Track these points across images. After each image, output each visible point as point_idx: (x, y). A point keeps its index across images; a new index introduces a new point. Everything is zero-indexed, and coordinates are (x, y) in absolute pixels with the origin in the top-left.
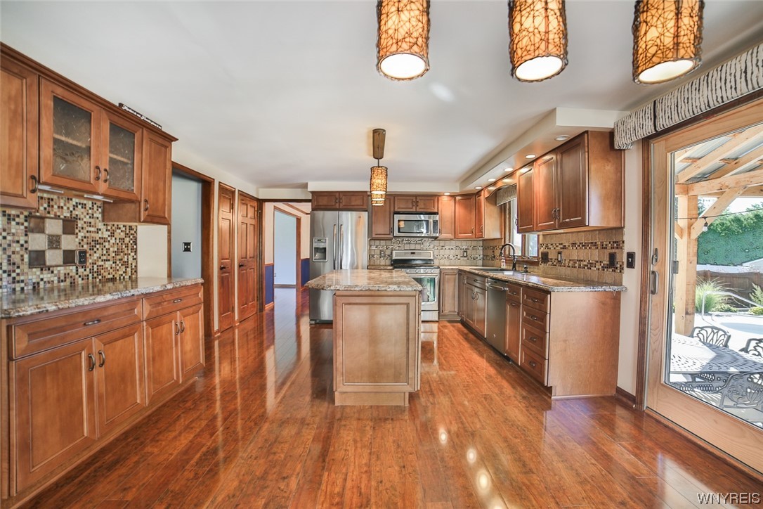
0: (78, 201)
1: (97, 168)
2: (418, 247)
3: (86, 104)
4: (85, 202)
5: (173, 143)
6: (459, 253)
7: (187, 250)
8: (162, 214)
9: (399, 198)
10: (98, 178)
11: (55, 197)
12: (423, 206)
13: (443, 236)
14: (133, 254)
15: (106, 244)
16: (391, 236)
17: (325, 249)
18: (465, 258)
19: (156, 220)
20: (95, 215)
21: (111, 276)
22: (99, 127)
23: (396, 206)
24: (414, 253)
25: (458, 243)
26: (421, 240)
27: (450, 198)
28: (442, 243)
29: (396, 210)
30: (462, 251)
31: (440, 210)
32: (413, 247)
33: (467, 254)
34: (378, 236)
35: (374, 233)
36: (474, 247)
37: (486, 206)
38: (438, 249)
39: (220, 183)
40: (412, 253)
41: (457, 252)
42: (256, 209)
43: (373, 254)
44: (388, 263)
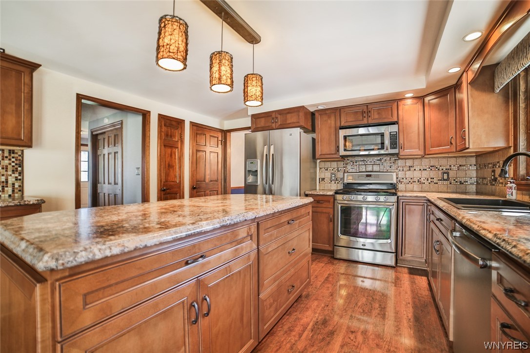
2: (376, 168)
6: (436, 175)
9: (346, 110)
12: (376, 116)
13: (407, 151)
16: (338, 156)
17: (257, 171)
18: (445, 182)
23: (342, 119)
24: (370, 176)
25: (433, 162)
26: (380, 160)
27: (415, 101)
28: (409, 163)
29: (342, 125)
30: (440, 172)
31: (400, 118)
32: (370, 168)
33: (448, 176)
34: (323, 157)
35: (318, 153)
36: (460, 166)
37: (472, 96)
38: (403, 170)
39: (159, 115)
40: (367, 176)
41: (433, 174)
42: (220, 139)
43: (324, 177)
44: (340, 187)
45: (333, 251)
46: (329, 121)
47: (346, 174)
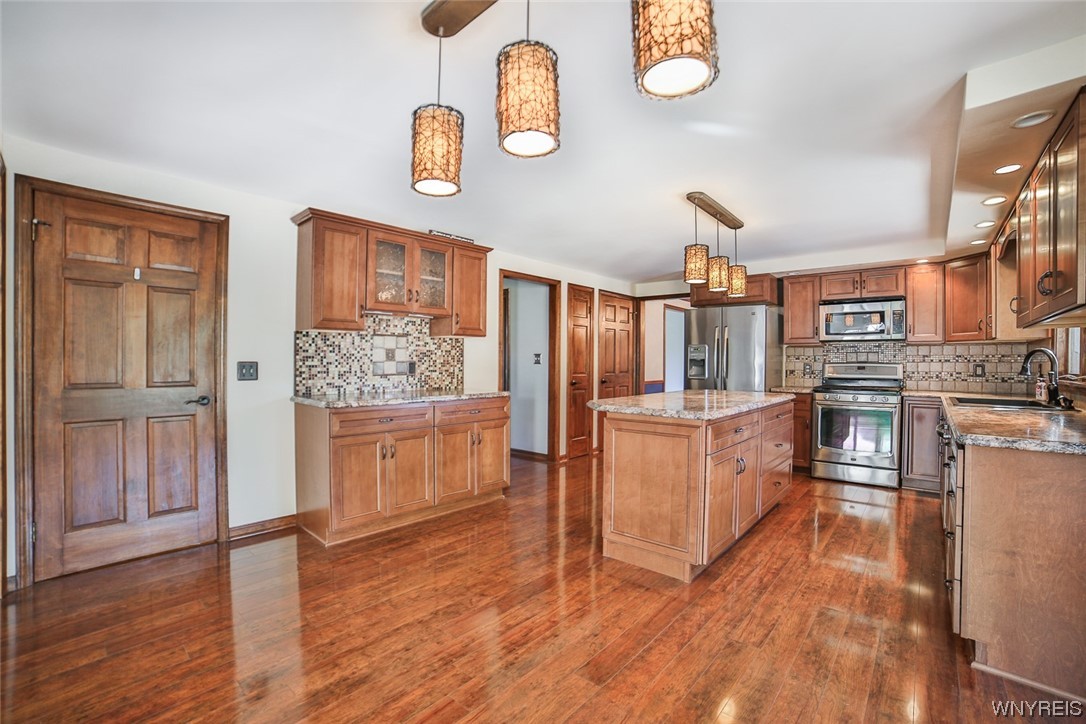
0: (408, 319)
1: (410, 291)
2: (872, 357)
3: (400, 240)
4: (414, 320)
5: (488, 254)
6: (965, 368)
7: (538, 362)
8: (477, 327)
9: (830, 277)
10: (410, 300)
11: (391, 318)
12: (874, 288)
13: (920, 336)
14: (459, 366)
15: (433, 356)
16: (815, 341)
17: (704, 361)
18: (979, 379)
19: (469, 332)
20: (424, 331)
21: (437, 386)
22: (412, 256)
23: (824, 290)
24: (864, 368)
26: (879, 346)
27: (932, 268)
28: (923, 351)
29: (823, 298)
30: (971, 365)
31: (910, 291)
32: (863, 358)
33: (983, 369)
34: (794, 341)
35: (787, 337)
36: (1003, 356)
37: (1001, 275)
38: (913, 361)
39: (569, 284)
40: (859, 368)
41: (960, 367)
42: (631, 311)
43: (793, 369)
44: (818, 383)
45: (810, 469)
46: (804, 293)
47: (827, 366)
